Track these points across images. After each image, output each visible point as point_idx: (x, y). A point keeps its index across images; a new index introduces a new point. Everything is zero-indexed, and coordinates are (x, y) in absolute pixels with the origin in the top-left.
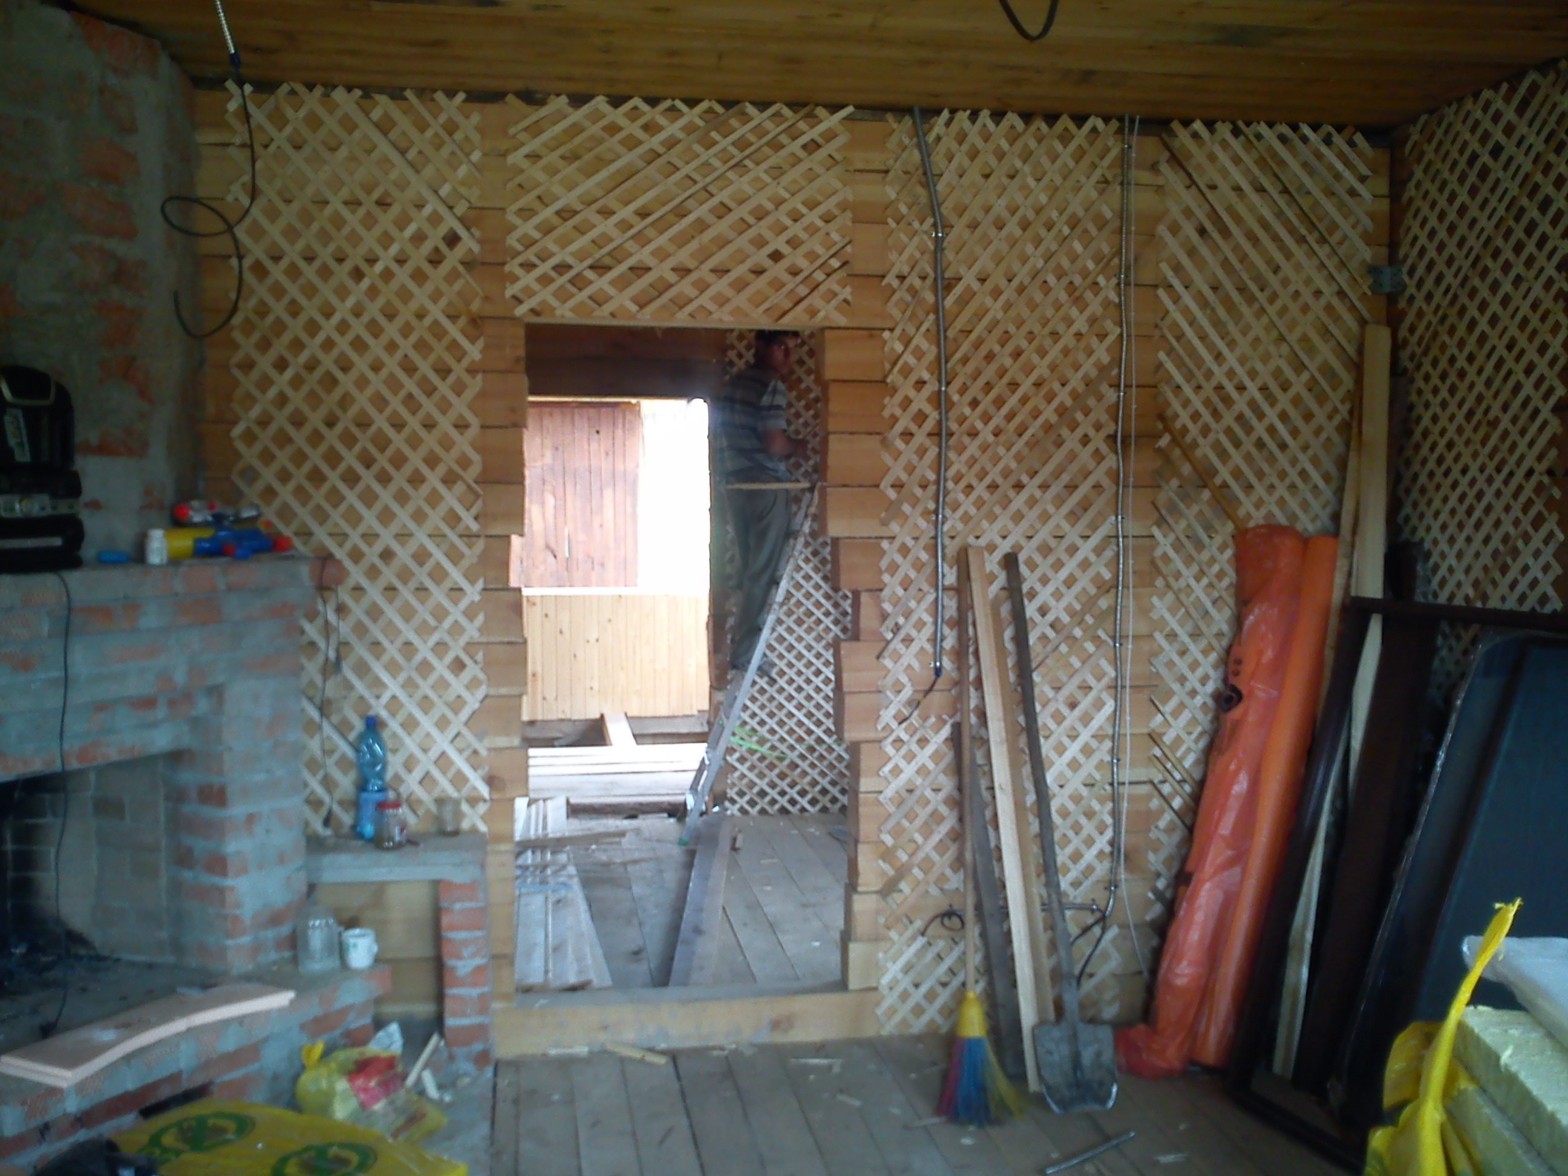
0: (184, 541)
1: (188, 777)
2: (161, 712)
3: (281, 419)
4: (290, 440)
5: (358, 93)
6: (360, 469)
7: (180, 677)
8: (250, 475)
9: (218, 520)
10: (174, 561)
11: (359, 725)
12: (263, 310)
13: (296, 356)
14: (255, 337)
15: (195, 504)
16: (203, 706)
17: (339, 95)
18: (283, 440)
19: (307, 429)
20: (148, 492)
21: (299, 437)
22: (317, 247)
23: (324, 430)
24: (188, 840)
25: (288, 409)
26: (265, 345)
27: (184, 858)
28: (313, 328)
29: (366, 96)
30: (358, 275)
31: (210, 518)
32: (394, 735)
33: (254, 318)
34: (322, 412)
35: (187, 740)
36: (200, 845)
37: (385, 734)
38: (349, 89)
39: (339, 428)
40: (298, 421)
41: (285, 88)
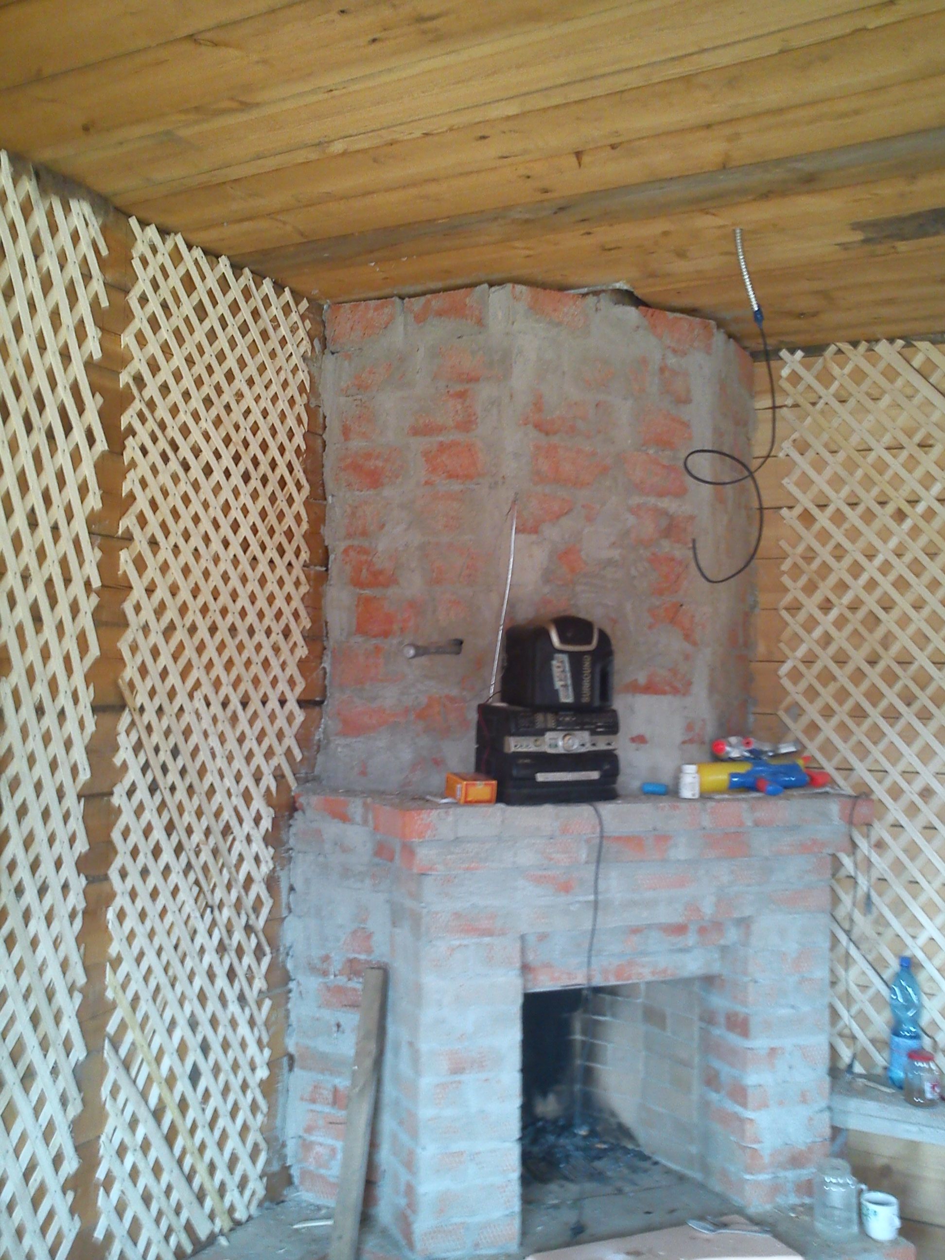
0: (719, 775)
1: (719, 1002)
2: (691, 939)
3: (825, 659)
4: (834, 678)
5: (900, 343)
6: (901, 707)
7: (708, 908)
8: (796, 711)
9: (756, 755)
10: (705, 796)
11: (894, 965)
12: (809, 556)
13: (840, 598)
14: (803, 580)
15: (733, 740)
16: (732, 935)
17: (882, 348)
18: (826, 677)
19: (850, 668)
20: (689, 727)
21: (842, 675)
22: (861, 492)
23: (866, 667)
24: (716, 1064)
25: (832, 649)
26: (811, 588)
27: (712, 1080)
28: (856, 570)
29: (909, 345)
30: (900, 516)
31: (747, 754)
32: (931, 979)
33: (801, 563)
34: (865, 650)
35: (716, 968)
36: (725, 1071)
37: (921, 977)
38: (891, 340)
39: (881, 666)
40: (841, 660)
41: (832, 348)
